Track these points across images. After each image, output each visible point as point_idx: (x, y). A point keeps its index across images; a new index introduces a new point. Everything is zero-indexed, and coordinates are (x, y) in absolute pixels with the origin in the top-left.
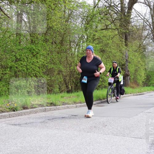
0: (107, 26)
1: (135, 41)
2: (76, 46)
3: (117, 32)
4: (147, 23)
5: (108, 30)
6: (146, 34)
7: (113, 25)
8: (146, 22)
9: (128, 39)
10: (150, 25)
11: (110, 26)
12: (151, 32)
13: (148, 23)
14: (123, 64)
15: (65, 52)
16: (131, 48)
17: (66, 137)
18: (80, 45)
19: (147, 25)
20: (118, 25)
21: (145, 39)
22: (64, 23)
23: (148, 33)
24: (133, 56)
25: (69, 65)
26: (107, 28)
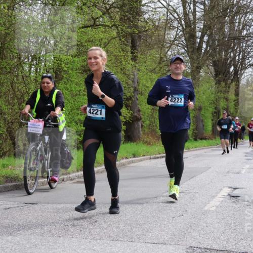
0: (95, 19)
1: (152, 51)
2: (32, 61)
3: (114, 33)
4: (173, 16)
5: (97, 28)
6: (172, 36)
7: (106, 18)
8: (171, 14)
9: (137, 47)
10: (180, 18)
11: (101, 19)
12: (181, 33)
13: (176, 15)
14: (128, 96)
15: (9, 72)
16: (144, 64)
17: (13, 248)
18: (39, 58)
19: (173, 18)
20: (118, 17)
21: (170, 46)
22: (6, 11)
23: (176, 36)
24: (147, 81)
25: (18, 99)
26: (94, 23)
